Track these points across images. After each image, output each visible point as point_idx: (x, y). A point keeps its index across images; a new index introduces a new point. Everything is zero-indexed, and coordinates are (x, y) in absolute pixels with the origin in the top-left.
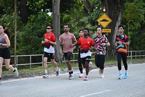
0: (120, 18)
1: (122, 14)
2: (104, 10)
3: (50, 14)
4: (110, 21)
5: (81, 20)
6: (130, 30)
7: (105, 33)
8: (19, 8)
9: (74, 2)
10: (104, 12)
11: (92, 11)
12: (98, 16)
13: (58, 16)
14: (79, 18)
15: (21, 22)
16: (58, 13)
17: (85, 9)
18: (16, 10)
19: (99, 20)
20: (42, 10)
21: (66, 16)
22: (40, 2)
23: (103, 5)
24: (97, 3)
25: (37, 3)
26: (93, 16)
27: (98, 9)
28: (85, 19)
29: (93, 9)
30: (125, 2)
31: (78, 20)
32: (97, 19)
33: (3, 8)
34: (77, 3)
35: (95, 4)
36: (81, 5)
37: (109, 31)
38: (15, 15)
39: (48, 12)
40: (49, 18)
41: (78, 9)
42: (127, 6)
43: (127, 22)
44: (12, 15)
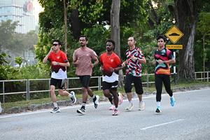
0: (193, 32)
1: (196, 27)
2: (174, 22)
3: (107, 27)
4: (181, 35)
5: (146, 35)
6: (206, 46)
7: (175, 50)
8: (70, 21)
9: (137, 13)
10: (174, 24)
11: (159, 23)
12: (167, 29)
13: (117, 30)
14: (144, 32)
15: (73, 37)
16: (118, 26)
17: (150, 21)
18: (66, 23)
19: (167, 34)
20: (98, 23)
21: (127, 29)
22: (95, 13)
23: (173, 15)
24: (165, 14)
25: (92, 14)
26: (160, 29)
27: (167, 20)
28: (150, 33)
29: (160, 21)
30: (199, 12)
31: (141, 34)
32: (165, 32)
33: (50, 20)
34: (140, 13)
35: (162, 14)
36: (145, 16)
37: (181, 47)
38: (65, 29)
39: (105, 24)
40: (107, 32)
41: (141, 20)
42: (202, 17)
43: (202, 36)
44: (61, 29)
